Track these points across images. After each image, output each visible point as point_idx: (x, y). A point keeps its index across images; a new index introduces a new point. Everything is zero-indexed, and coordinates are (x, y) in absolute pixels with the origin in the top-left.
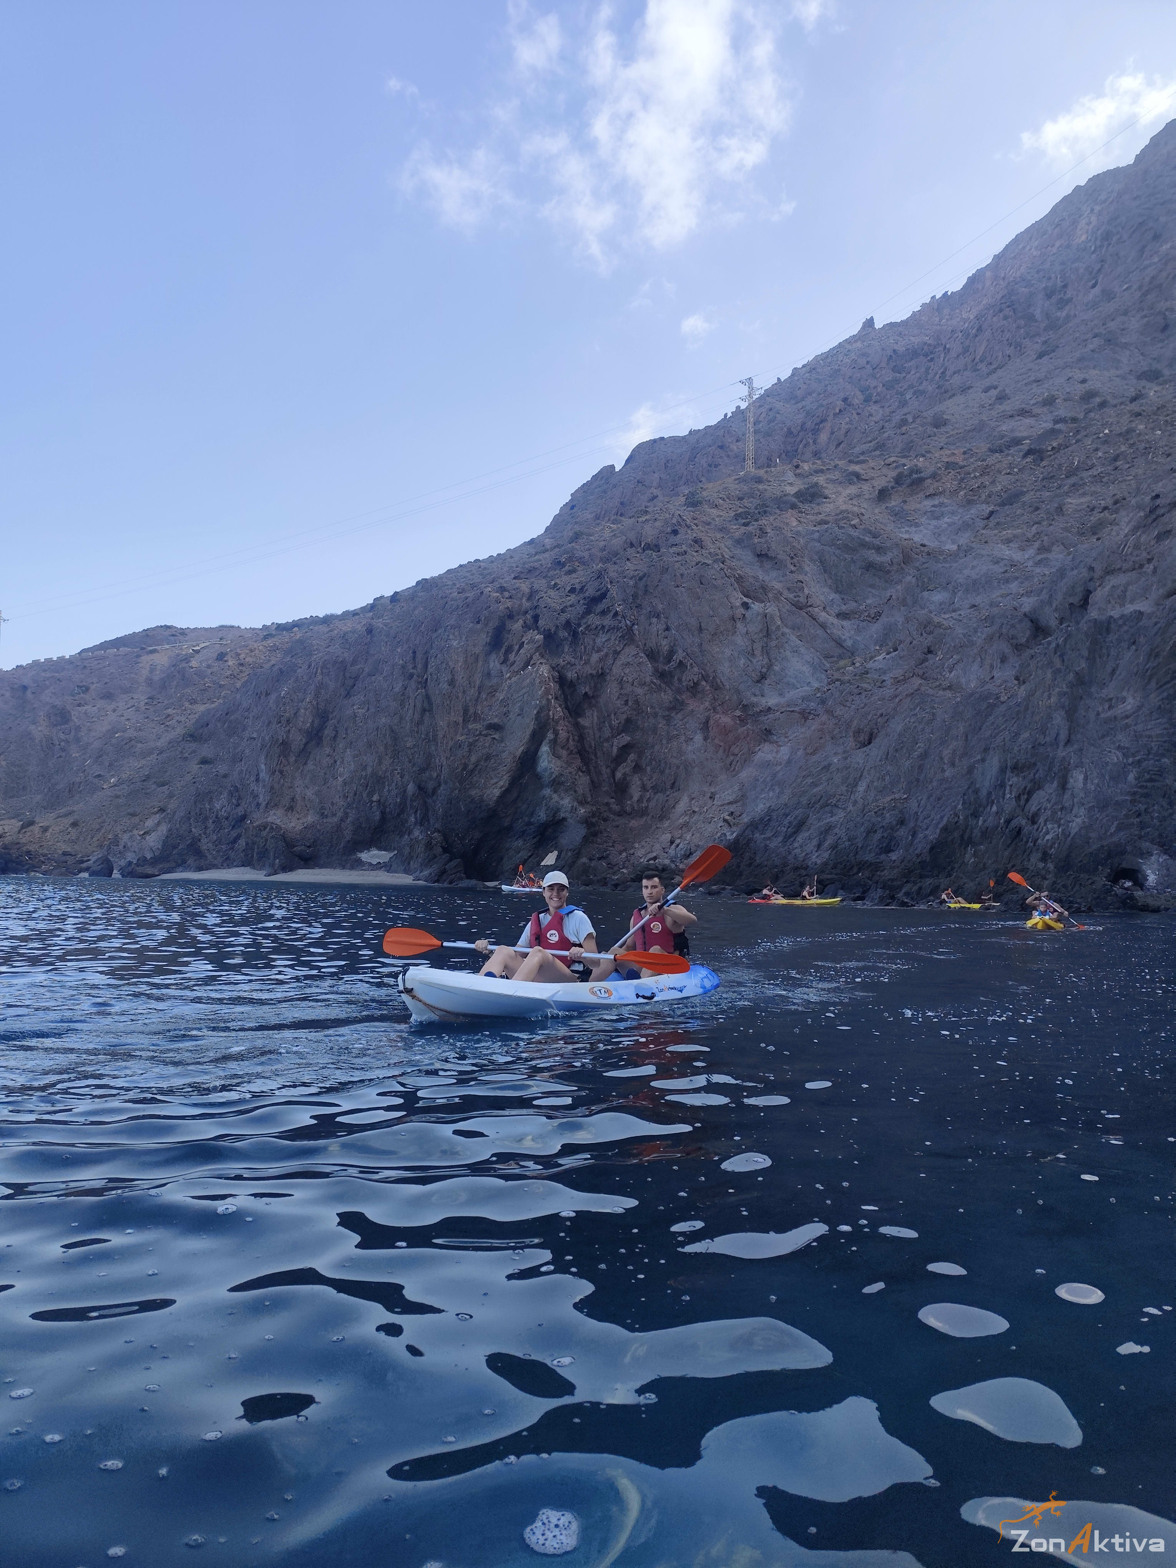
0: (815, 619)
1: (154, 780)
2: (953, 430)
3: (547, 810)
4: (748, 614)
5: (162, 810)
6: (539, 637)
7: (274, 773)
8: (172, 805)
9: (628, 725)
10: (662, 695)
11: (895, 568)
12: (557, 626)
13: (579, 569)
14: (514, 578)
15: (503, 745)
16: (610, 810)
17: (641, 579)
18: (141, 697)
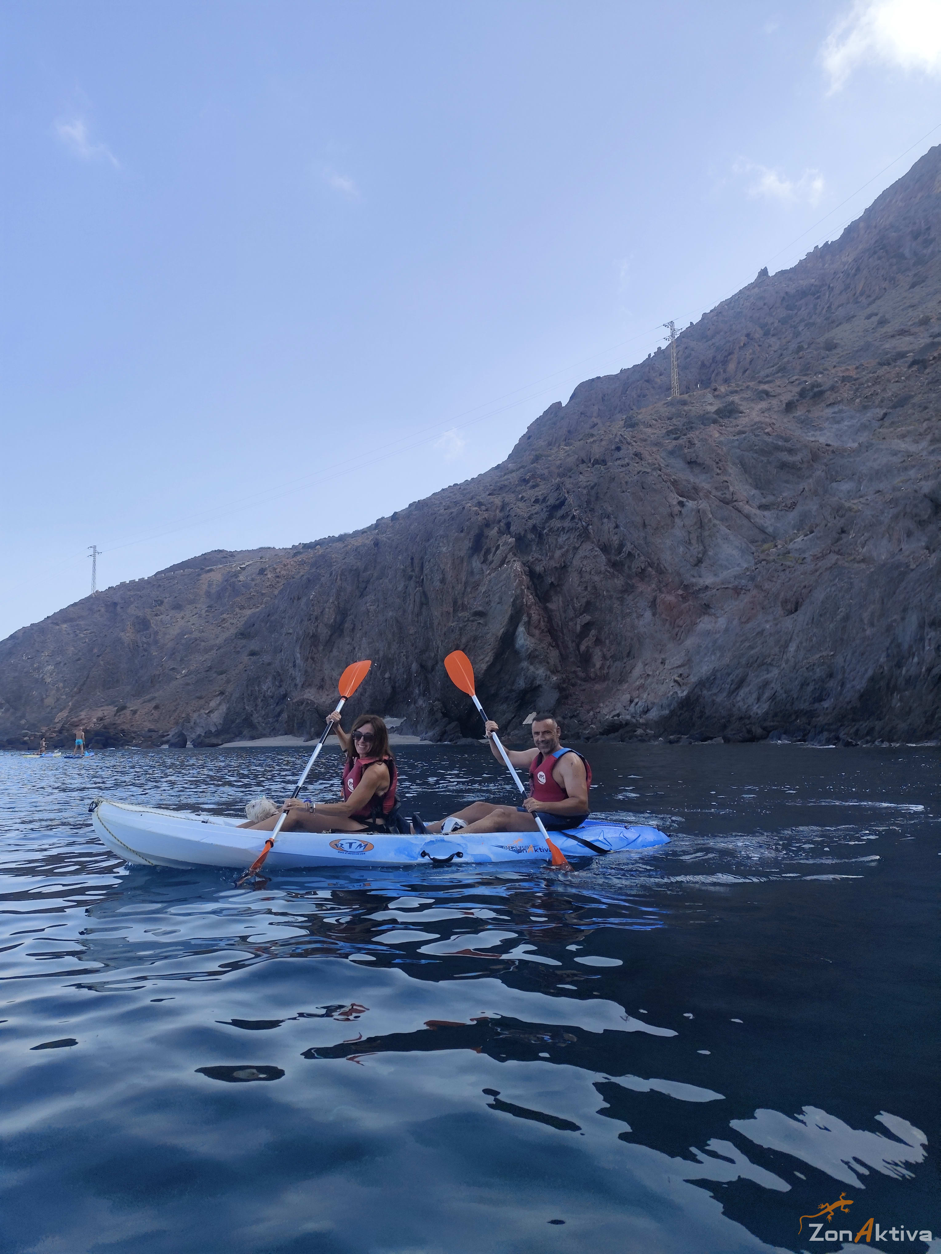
0: (740, 511)
1: (215, 670)
2: (842, 352)
3: (526, 678)
4: (684, 511)
5: (222, 693)
6: (512, 540)
7: (307, 660)
8: (230, 688)
9: (588, 607)
10: (616, 580)
11: (805, 466)
12: (526, 531)
13: (541, 483)
14: (489, 495)
15: (487, 628)
16: (577, 676)
17: (592, 488)
18: (202, 606)
